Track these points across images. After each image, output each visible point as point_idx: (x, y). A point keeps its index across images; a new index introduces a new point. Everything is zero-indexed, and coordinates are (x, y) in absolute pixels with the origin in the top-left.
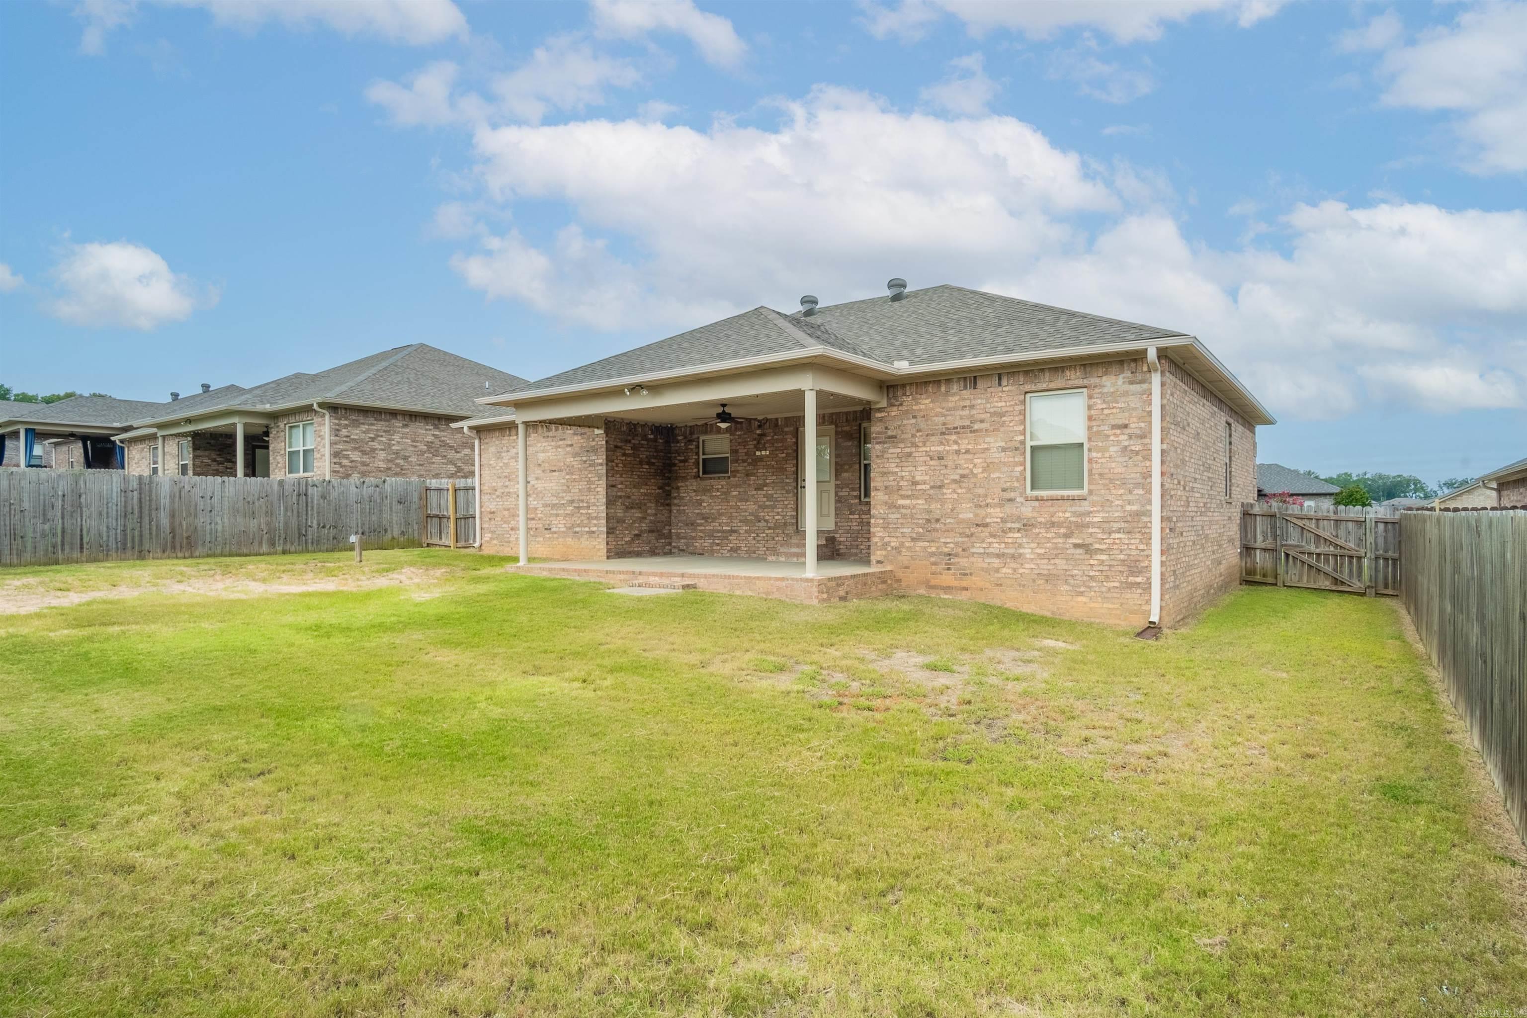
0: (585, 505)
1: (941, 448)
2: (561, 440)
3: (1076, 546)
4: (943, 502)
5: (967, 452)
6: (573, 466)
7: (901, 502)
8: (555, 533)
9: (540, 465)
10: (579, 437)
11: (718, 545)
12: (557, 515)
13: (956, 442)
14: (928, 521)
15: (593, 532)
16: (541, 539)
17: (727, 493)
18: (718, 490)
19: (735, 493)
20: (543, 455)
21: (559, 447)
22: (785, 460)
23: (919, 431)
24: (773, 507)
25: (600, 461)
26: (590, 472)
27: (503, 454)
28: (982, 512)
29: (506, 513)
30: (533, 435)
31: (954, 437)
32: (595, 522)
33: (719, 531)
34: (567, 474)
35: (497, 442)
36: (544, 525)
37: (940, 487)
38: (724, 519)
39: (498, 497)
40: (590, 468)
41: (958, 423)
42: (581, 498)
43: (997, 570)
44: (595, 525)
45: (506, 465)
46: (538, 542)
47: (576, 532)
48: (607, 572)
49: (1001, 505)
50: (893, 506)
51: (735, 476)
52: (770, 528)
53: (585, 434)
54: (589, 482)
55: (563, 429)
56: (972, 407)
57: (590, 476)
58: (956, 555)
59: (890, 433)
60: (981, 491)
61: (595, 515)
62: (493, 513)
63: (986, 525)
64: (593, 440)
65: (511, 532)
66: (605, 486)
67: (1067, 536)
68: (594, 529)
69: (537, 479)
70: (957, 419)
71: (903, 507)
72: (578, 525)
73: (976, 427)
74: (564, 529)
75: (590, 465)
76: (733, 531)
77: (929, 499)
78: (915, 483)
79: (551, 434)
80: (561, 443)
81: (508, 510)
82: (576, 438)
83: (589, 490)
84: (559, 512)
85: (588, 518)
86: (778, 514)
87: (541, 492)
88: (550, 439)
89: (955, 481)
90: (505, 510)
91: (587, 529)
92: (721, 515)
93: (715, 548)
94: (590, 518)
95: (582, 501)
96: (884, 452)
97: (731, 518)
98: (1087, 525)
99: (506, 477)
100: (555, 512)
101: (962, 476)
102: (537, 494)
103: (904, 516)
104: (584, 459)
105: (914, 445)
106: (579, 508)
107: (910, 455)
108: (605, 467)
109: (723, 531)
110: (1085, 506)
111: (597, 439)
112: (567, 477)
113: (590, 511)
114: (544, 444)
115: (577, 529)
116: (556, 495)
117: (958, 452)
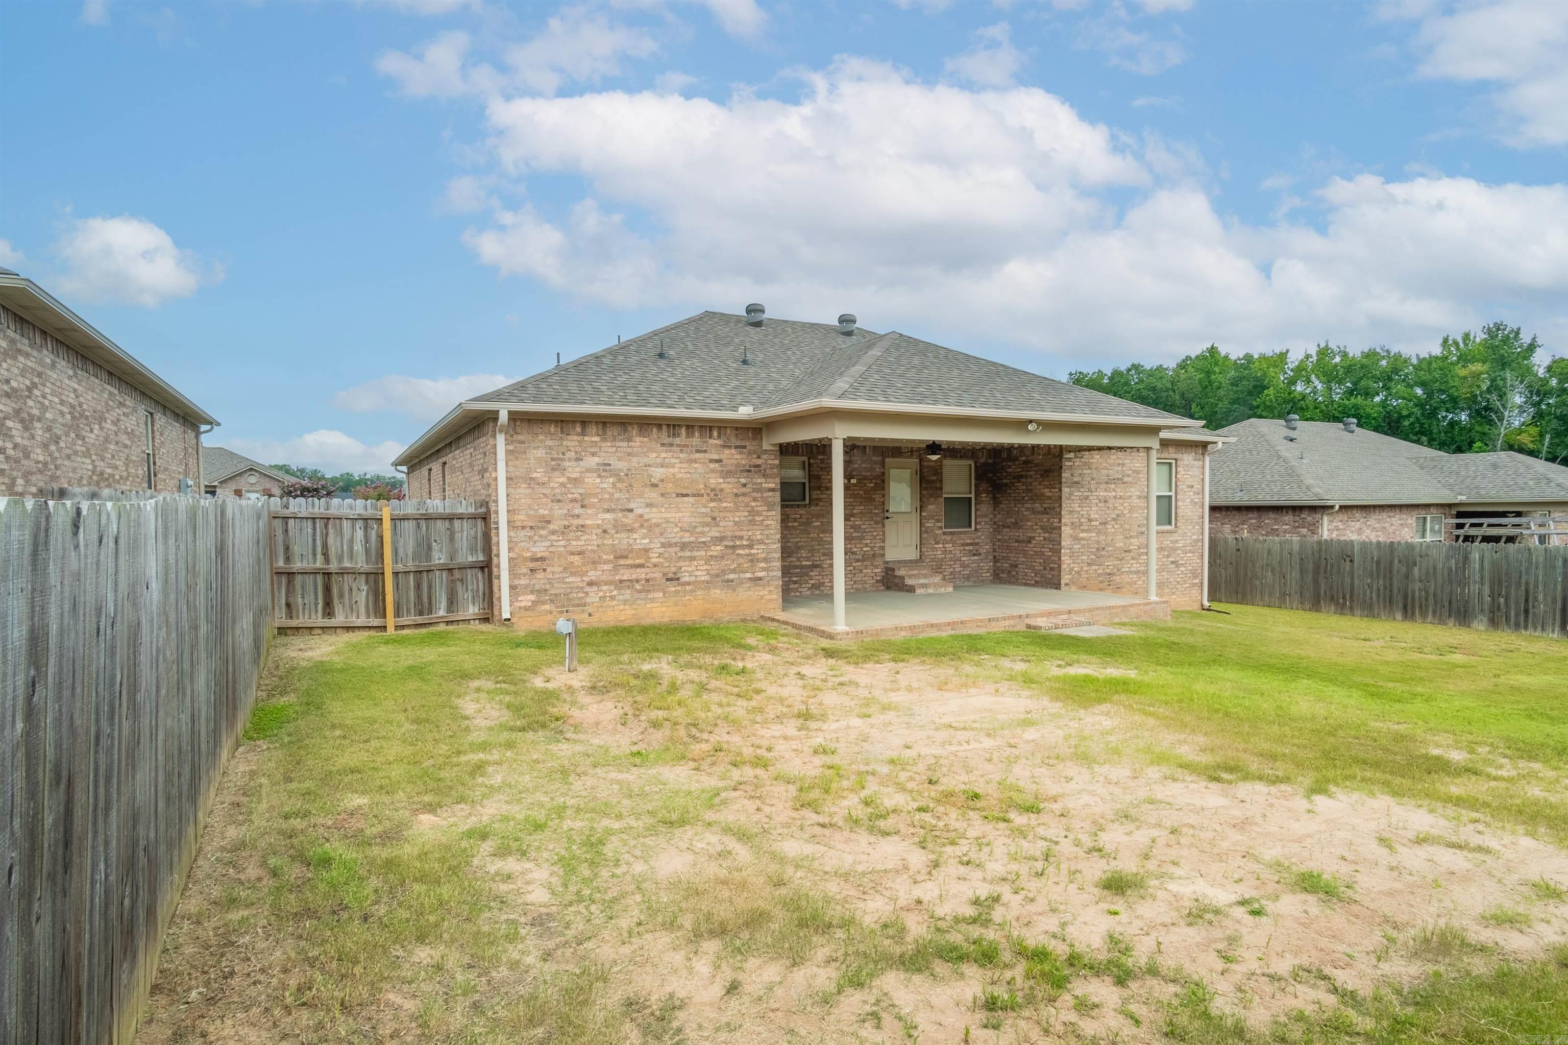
0: (745, 543)
1: (1105, 494)
2: (698, 451)
3: (1172, 562)
4: (1106, 534)
5: (1121, 498)
6: (721, 490)
7: (1082, 535)
8: (689, 584)
9: (655, 485)
10: (733, 451)
11: (795, 582)
12: (692, 559)
13: (1114, 490)
14: (1098, 549)
15: (760, 579)
16: (661, 595)
17: (808, 523)
18: (795, 520)
19: (817, 524)
20: (660, 470)
21: (695, 461)
22: (874, 489)
23: (1093, 479)
24: (861, 538)
25: (772, 486)
26: (755, 500)
27: (567, 464)
28: (1127, 541)
29: (576, 559)
30: (638, 439)
31: (1113, 486)
32: (763, 565)
33: (796, 567)
34: (712, 500)
35: (549, 443)
36: (664, 574)
37: (1105, 523)
38: (804, 553)
39: (553, 532)
40: (754, 494)
41: (1116, 476)
42: (737, 534)
43: (1135, 583)
44: (764, 569)
45: (576, 481)
46: (652, 600)
47: (728, 581)
48: (990, 620)
49: (1137, 537)
50: (1076, 539)
51: (817, 505)
52: (858, 561)
53: (745, 447)
54: (753, 512)
55: (701, 436)
56: (1123, 465)
57: (753, 504)
58: (1114, 574)
59: (1075, 479)
60: (1127, 526)
61: (763, 556)
62: (542, 559)
63: (1129, 551)
64: (759, 457)
65: (587, 589)
66: (779, 517)
67: (1168, 556)
68: (761, 574)
69: (650, 505)
70: (1115, 472)
71: (1083, 539)
72: (733, 571)
73: (1125, 480)
74: (707, 578)
75: (754, 490)
76: (815, 566)
77: (1099, 533)
78: (1090, 520)
79: (677, 441)
80: (698, 455)
81: (579, 554)
82: (727, 451)
83: (752, 522)
84: (696, 554)
85: (751, 561)
86: (866, 545)
87: (658, 525)
88: (675, 448)
89: (1114, 519)
90: (573, 554)
91: (748, 575)
92: (799, 548)
93: (792, 586)
94: (753, 560)
95: (741, 538)
96: (1071, 494)
97: (812, 551)
98: (1178, 549)
99: (574, 500)
100: (688, 554)
101: (1118, 516)
102: (650, 529)
103: (1083, 546)
104: (743, 481)
105: (1090, 490)
106: (734, 547)
107: (1087, 497)
108: (778, 494)
109: (803, 567)
110: (1175, 537)
111: (765, 457)
112: (712, 504)
113: (753, 551)
114: (664, 455)
115: (731, 576)
116: (691, 530)
117: (1115, 497)
